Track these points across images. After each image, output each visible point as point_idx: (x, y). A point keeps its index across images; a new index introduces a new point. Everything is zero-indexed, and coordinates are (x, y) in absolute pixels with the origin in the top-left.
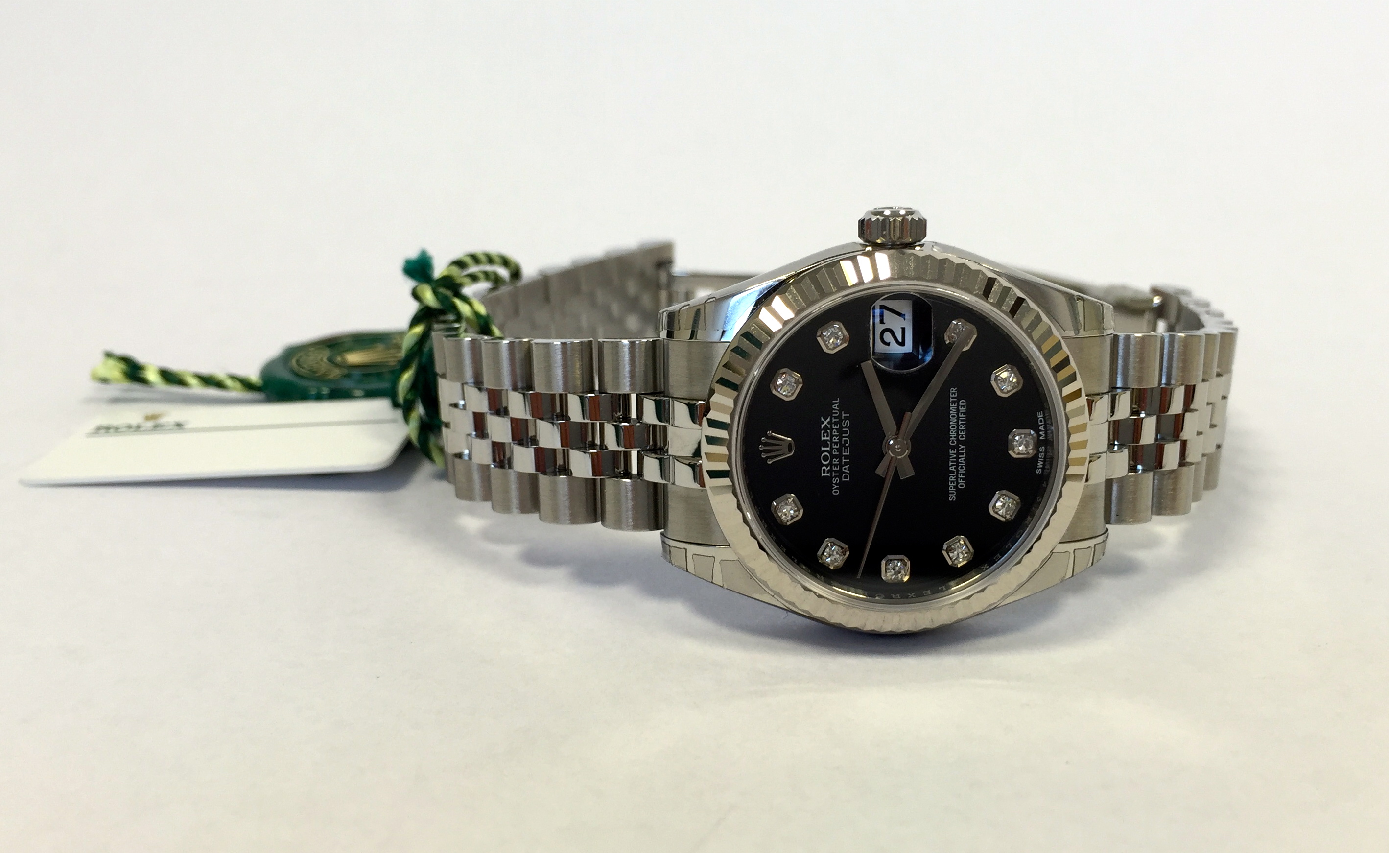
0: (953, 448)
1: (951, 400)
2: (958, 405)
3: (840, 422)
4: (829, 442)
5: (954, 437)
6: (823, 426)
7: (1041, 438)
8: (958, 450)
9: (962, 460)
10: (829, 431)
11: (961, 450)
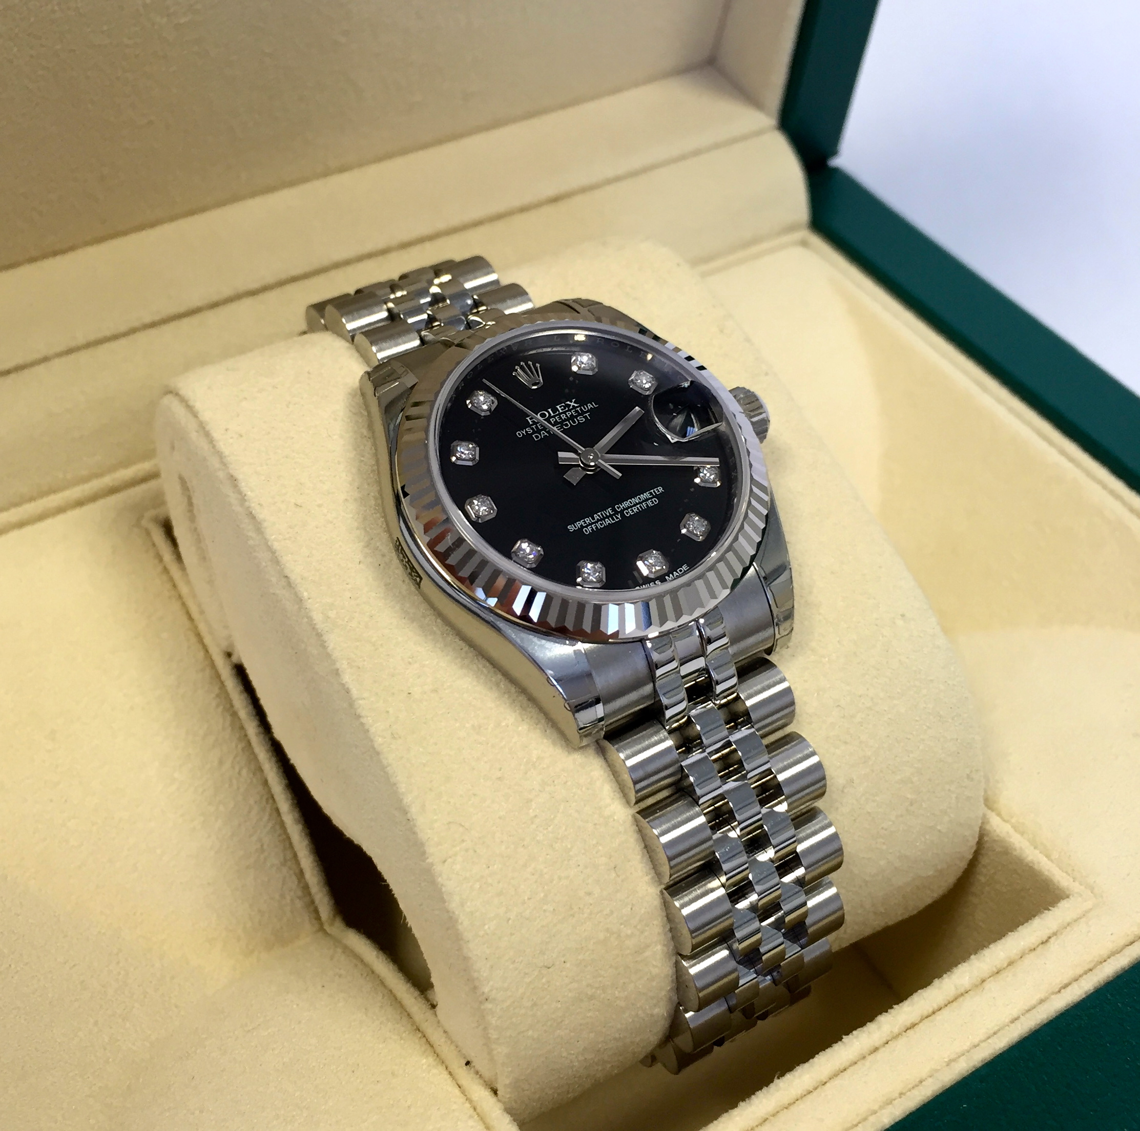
0: (614, 510)
1: (652, 491)
2: (651, 498)
3: (579, 415)
4: (558, 413)
5: (623, 507)
6: (568, 403)
7: (667, 577)
8: (613, 515)
9: (608, 521)
10: (567, 409)
11: (616, 517)
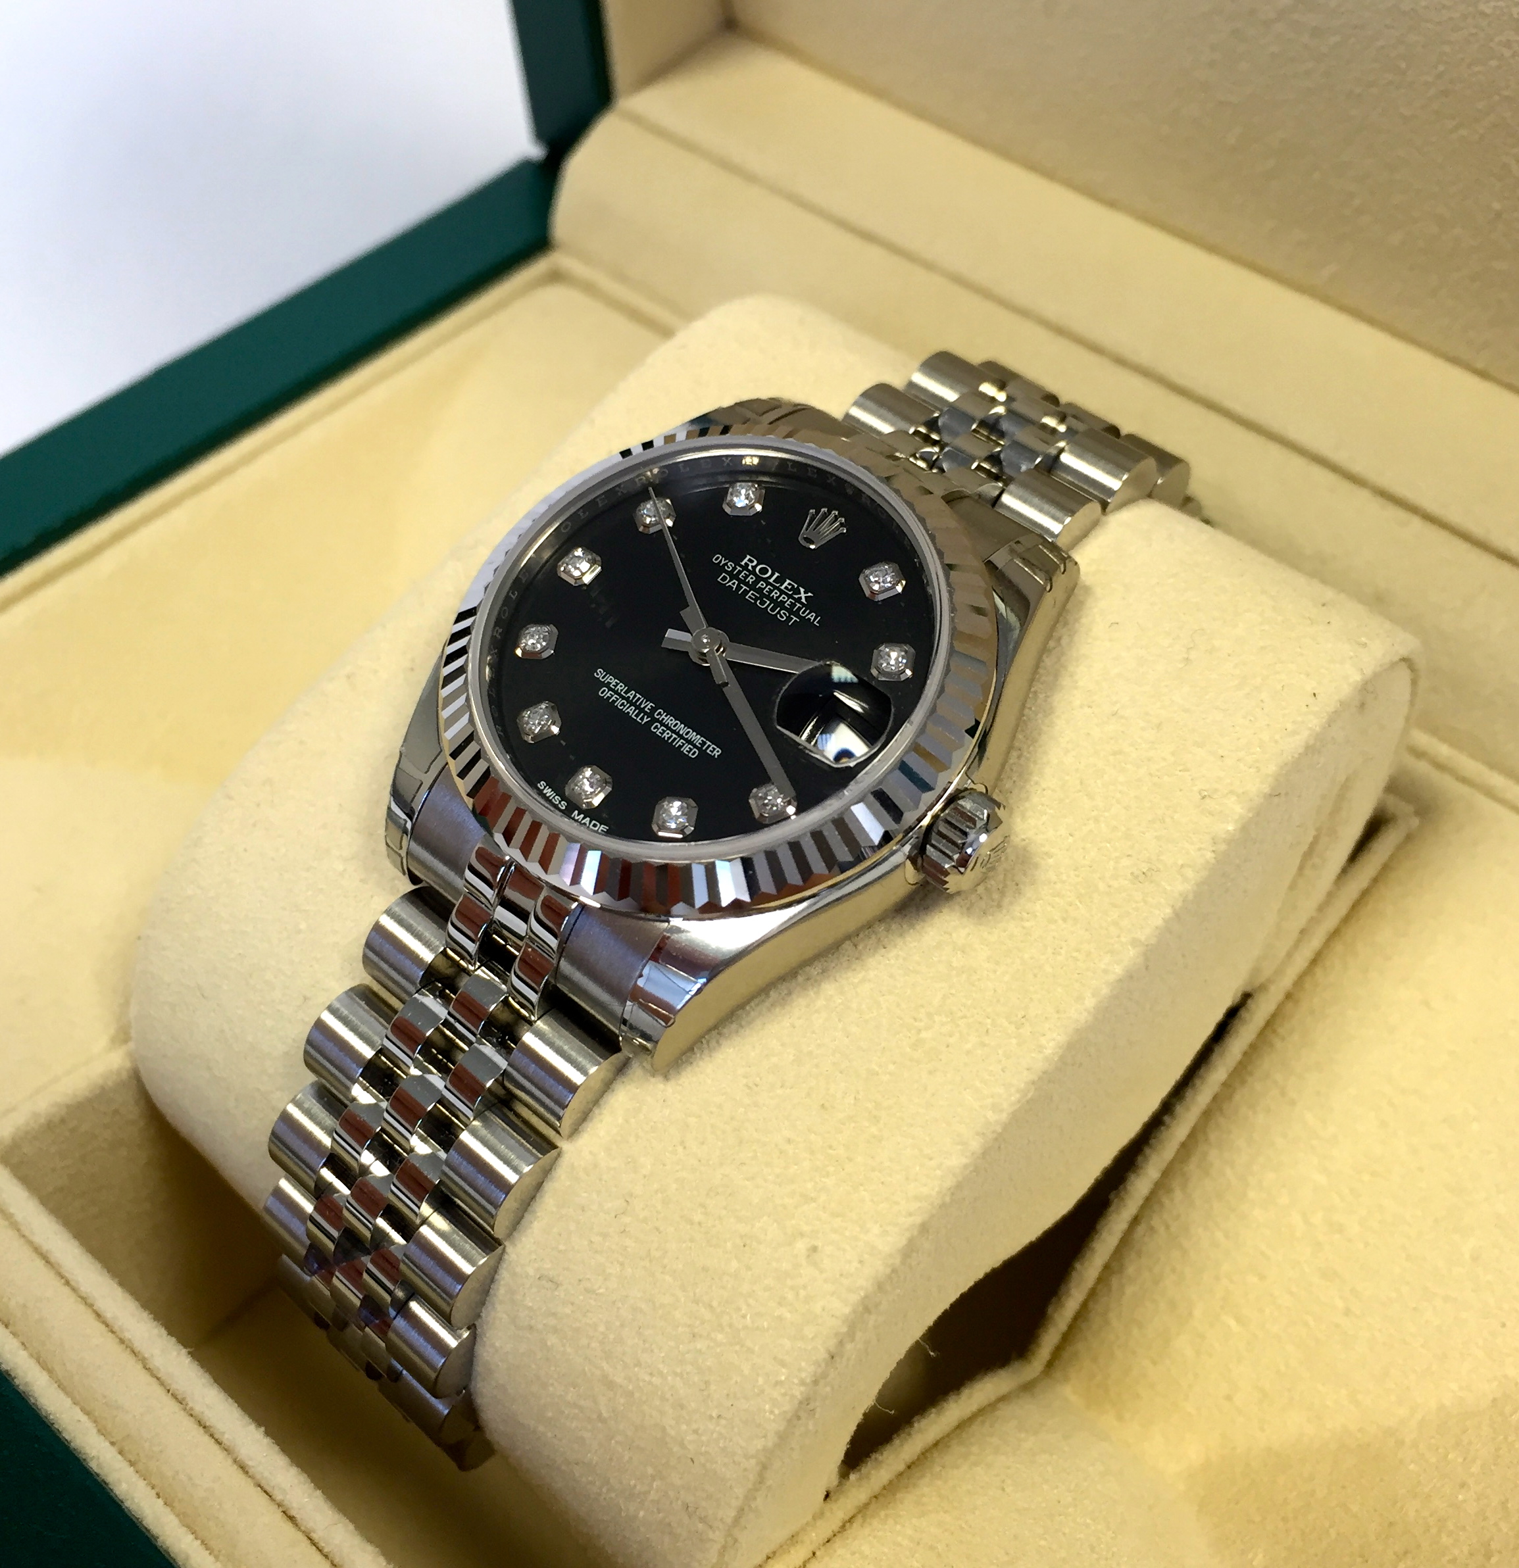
0: (653, 710)
1: (709, 743)
2: (695, 746)
3: (790, 611)
4: (778, 585)
5: (663, 719)
6: (802, 590)
7: (576, 812)
8: (646, 713)
9: (631, 711)
10: (790, 593)
11: (643, 717)
